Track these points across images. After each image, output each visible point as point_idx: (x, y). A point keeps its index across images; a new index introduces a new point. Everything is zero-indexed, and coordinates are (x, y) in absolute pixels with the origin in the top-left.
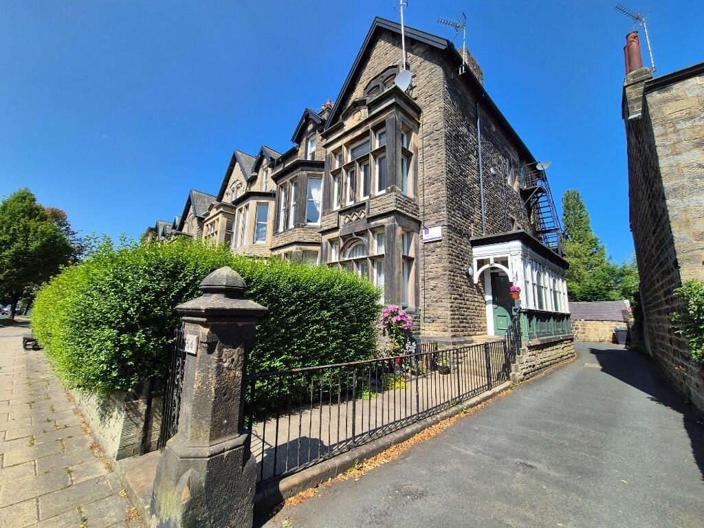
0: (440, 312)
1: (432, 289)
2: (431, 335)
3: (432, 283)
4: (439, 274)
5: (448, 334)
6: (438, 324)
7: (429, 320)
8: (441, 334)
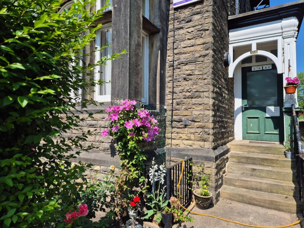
0: (196, 112)
1: (185, 79)
2: (182, 146)
3: (186, 69)
4: (197, 55)
5: (208, 145)
6: (192, 130)
7: (179, 124)
8: (197, 144)
